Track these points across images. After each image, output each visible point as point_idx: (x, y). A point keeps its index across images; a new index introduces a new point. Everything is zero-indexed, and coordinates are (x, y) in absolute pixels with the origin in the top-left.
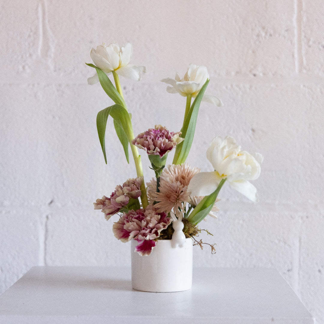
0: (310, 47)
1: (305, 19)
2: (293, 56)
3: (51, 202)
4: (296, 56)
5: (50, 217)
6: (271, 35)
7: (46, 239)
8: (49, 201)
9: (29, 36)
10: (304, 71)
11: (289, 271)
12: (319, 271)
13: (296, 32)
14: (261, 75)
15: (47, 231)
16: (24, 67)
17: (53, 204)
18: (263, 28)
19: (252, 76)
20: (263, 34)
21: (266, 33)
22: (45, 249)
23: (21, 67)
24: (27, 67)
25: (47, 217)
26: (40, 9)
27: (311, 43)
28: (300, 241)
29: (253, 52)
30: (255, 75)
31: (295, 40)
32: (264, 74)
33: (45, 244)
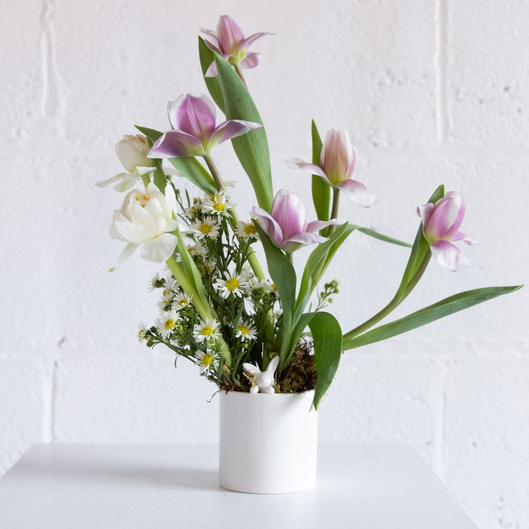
0: (459, 101)
1: (451, 59)
2: (434, 116)
3: (62, 341)
4: (439, 115)
5: (60, 364)
6: (400, 83)
7: (54, 398)
8: (59, 339)
9: (27, 84)
10: (451, 138)
11: (428, 444)
12: (474, 444)
13: (438, 78)
14: (385, 144)
15: (55, 386)
16: (18, 132)
17: (64, 344)
18: (389, 72)
19: (371, 146)
20: (388, 81)
21: (393, 80)
22: (53, 413)
23: (13, 132)
24: (23, 132)
25: (56, 364)
26: (44, 43)
27: (461, 95)
28: (445, 399)
29: (374, 109)
30: (375, 145)
31: (438, 90)
32: (390, 143)
33: (53, 405)
